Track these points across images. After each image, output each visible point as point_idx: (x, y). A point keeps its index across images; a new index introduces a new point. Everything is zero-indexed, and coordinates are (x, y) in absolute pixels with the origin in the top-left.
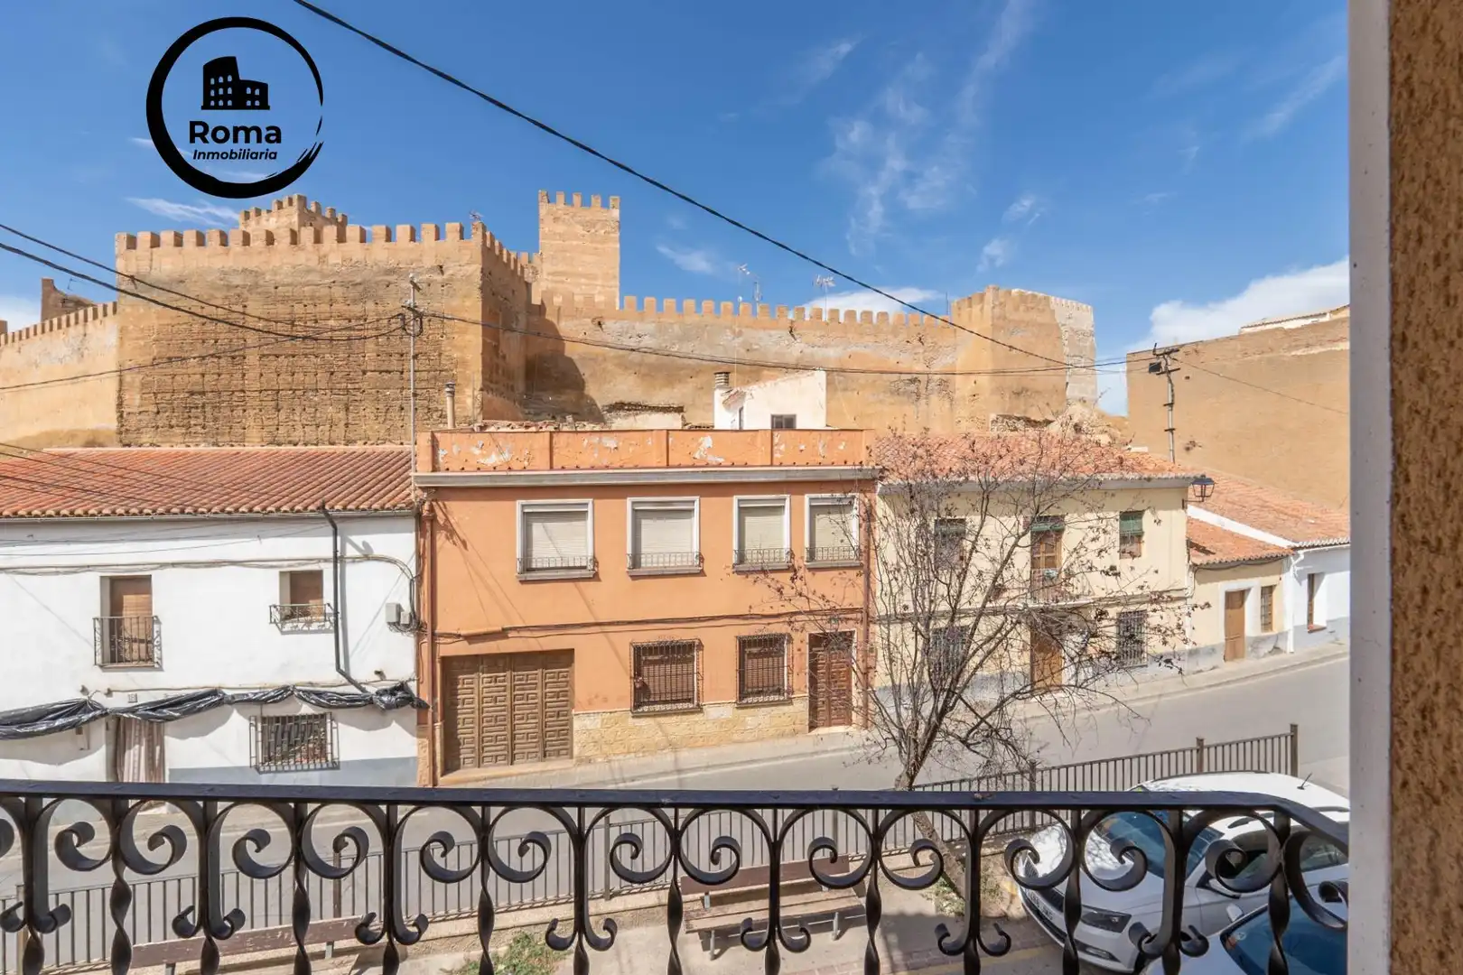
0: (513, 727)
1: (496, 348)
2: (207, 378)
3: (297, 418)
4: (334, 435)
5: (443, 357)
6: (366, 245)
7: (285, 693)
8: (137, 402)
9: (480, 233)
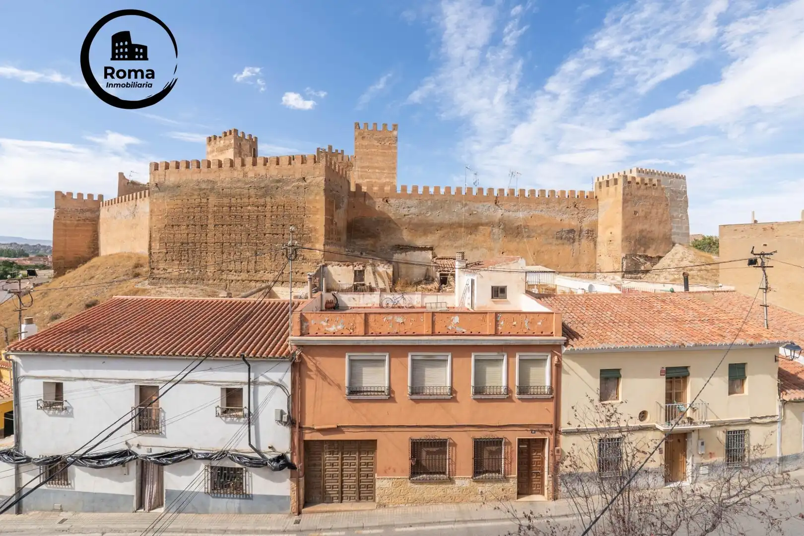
0: (342, 482)
1: (332, 220)
2: (190, 236)
3: (232, 258)
4: (250, 268)
5: (305, 226)
6: (266, 167)
7: (223, 454)
8: (158, 248)
9: (324, 159)
